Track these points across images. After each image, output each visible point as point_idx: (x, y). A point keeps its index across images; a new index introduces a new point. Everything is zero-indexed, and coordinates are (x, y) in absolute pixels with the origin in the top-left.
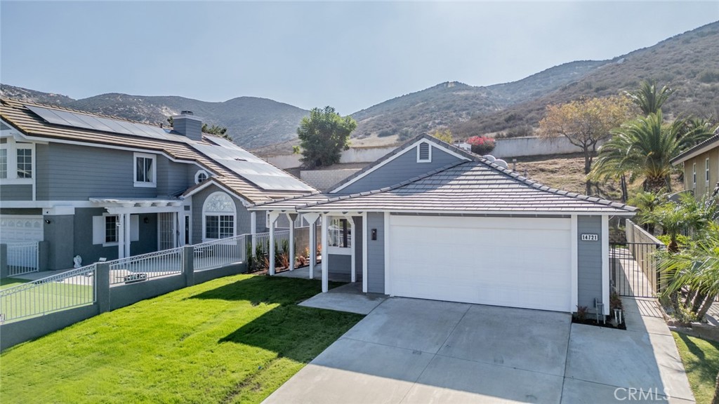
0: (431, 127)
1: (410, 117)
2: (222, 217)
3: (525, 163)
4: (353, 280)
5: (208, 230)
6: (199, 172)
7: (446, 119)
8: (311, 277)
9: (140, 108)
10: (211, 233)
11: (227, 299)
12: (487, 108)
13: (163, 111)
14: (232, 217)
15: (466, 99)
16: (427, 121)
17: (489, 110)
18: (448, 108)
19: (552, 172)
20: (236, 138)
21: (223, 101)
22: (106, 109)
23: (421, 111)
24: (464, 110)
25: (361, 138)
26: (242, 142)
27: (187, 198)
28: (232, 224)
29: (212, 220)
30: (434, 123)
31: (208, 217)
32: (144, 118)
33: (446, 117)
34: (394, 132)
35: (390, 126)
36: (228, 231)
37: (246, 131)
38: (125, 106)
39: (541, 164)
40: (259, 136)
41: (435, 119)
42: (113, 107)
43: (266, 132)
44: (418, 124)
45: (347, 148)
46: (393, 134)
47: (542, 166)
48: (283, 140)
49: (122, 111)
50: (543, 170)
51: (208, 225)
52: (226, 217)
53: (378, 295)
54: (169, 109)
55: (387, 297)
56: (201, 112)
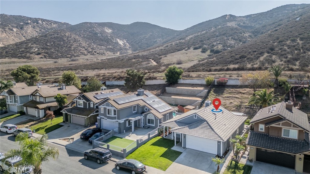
0: (215, 46)
1: (207, 38)
2: (151, 120)
3: (236, 89)
4: (181, 141)
5: (148, 122)
6: (146, 108)
7: (222, 41)
8: (172, 139)
9: (97, 29)
10: (149, 123)
11: (158, 146)
12: (240, 35)
13: (105, 29)
14: (154, 120)
15: (232, 30)
16: (214, 42)
17: (241, 36)
18: (224, 35)
19: (244, 94)
20: (135, 41)
21: (129, 24)
22: (84, 30)
23: (212, 36)
24: (230, 36)
25: (186, 50)
26: (137, 43)
27: (143, 115)
28: (154, 121)
29: (149, 120)
30: (217, 43)
31: (148, 119)
32: (99, 33)
33: (222, 40)
34: (200, 47)
35: (199, 44)
36: (153, 123)
37: (139, 38)
38: (91, 29)
39: (241, 90)
40: (144, 40)
41: (217, 41)
42: (87, 29)
43: (147, 38)
44: (210, 44)
45: (180, 79)
46: (199, 49)
47: (241, 91)
48: (154, 42)
49: (90, 31)
50: (241, 93)
51: (148, 121)
52: (152, 120)
53: (185, 148)
54: (107, 28)
55: (187, 148)
56: (120, 29)
